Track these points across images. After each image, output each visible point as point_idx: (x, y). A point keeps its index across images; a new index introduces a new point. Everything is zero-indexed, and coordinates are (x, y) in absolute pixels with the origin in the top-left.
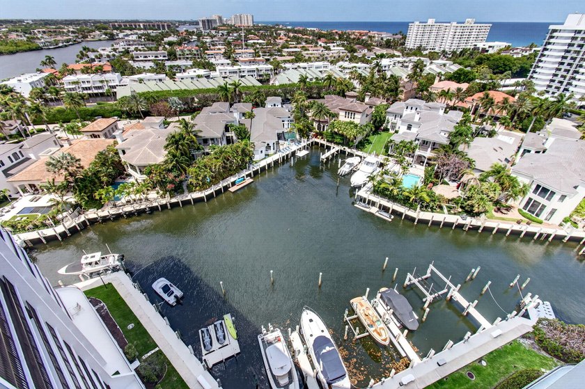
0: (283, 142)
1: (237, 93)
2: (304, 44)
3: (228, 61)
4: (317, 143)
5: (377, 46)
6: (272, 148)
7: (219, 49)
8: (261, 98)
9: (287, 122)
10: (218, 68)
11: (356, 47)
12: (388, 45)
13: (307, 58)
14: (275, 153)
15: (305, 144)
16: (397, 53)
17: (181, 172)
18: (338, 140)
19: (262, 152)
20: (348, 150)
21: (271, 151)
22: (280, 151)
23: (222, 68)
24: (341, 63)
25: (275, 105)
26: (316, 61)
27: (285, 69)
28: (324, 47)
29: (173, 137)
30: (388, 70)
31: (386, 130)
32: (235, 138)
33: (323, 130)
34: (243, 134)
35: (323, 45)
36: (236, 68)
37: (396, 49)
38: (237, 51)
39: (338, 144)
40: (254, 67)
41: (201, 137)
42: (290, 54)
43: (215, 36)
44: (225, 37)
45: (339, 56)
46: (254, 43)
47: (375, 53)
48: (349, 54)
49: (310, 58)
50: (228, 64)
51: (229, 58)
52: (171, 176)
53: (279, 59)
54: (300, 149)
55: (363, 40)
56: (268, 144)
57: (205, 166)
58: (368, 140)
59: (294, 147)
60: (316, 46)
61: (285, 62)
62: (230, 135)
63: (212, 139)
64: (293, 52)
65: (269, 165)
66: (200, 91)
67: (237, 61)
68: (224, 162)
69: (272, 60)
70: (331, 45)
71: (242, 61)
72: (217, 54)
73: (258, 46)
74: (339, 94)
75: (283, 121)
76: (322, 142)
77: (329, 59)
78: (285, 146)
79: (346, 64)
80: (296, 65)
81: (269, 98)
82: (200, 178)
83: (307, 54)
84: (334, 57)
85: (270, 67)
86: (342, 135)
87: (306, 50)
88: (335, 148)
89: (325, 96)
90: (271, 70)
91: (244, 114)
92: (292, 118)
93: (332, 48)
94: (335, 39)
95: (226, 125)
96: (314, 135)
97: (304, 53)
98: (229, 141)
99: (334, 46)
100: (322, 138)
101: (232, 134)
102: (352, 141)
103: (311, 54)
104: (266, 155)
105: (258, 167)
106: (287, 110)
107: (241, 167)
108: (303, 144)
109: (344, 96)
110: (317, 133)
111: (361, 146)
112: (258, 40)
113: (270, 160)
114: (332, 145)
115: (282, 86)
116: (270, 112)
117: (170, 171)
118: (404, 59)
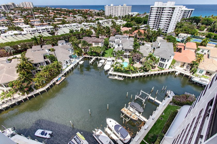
0: (72, 59)
1: (42, 40)
2: (63, 16)
3: (28, 26)
4: (86, 57)
5: (95, 15)
6: (69, 62)
7: (20, 20)
8: (55, 41)
9: (71, 51)
10: (24, 29)
11: (87, 16)
12: (98, 15)
13: (68, 22)
14: (71, 64)
15: (82, 58)
16: (103, 18)
17: (30, 81)
18: (94, 55)
19: (65, 65)
20: (99, 58)
21: (69, 64)
22: (72, 63)
23: (26, 29)
24: (83, 23)
25: (63, 44)
26: (72, 23)
27: (60, 27)
28: (73, 17)
29: (20, 65)
30: (103, 25)
31: (110, 48)
32: (49, 61)
33: (87, 51)
34: (53, 59)
35: (72, 16)
36: (34, 29)
37: (102, 16)
38: (31, 20)
39: (94, 56)
40: (44, 27)
41: (33, 63)
42: (59, 20)
43: (14, 14)
44: (20, 14)
45: (81, 20)
46: (38, 16)
47: (95, 18)
48: (85, 19)
49: (69, 22)
50: (29, 27)
51: (28, 24)
52: (25, 84)
53: (55, 23)
54: (80, 61)
55: (88, 13)
56: (67, 61)
57: (41, 76)
58: (105, 52)
59: (77, 61)
60: (69, 16)
61: (58, 24)
62: (47, 60)
63: (39, 63)
64: (59, 19)
65: (70, 70)
66: (21, 41)
67: (34, 25)
68: (50, 72)
69: (51, 24)
70: (76, 16)
71: (36, 25)
72: (20, 22)
73: (41, 17)
74: (88, 36)
75: (69, 50)
76: (88, 56)
77: (77, 22)
78: (73, 61)
79: (85, 24)
80: (64, 25)
81: (59, 41)
82: (41, 82)
83: (67, 20)
84: (79, 21)
85: (52, 27)
86: (96, 52)
87: (66, 18)
88: (94, 58)
89: (83, 38)
90: (53, 28)
91: (50, 50)
92: (72, 49)
93: (77, 17)
94: (76, 13)
95: (44, 56)
96: (84, 54)
97: (66, 20)
98: (47, 63)
99: (77, 16)
100: (87, 55)
101: (48, 60)
102: (100, 54)
103: (69, 20)
104: (67, 66)
105: (66, 72)
106: (69, 45)
107: (58, 73)
108: (80, 59)
109: (91, 37)
110: (84, 53)
111: (103, 55)
112: (40, 14)
113: (70, 68)
114: (92, 57)
115: (62, 35)
116: (61, 47)
117: (23, 82)
118: (107, 20)
